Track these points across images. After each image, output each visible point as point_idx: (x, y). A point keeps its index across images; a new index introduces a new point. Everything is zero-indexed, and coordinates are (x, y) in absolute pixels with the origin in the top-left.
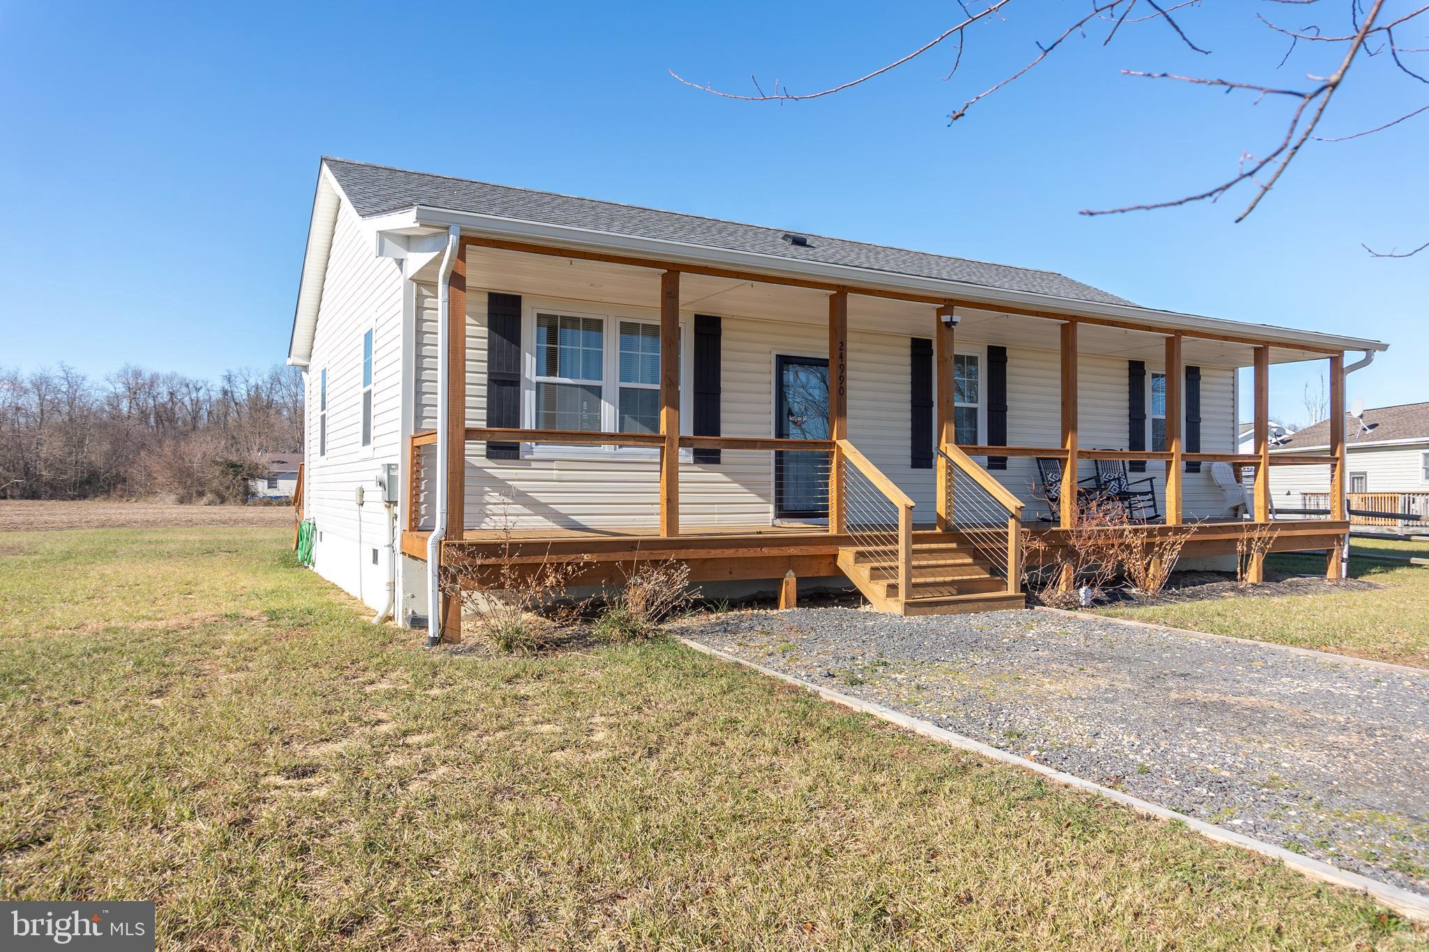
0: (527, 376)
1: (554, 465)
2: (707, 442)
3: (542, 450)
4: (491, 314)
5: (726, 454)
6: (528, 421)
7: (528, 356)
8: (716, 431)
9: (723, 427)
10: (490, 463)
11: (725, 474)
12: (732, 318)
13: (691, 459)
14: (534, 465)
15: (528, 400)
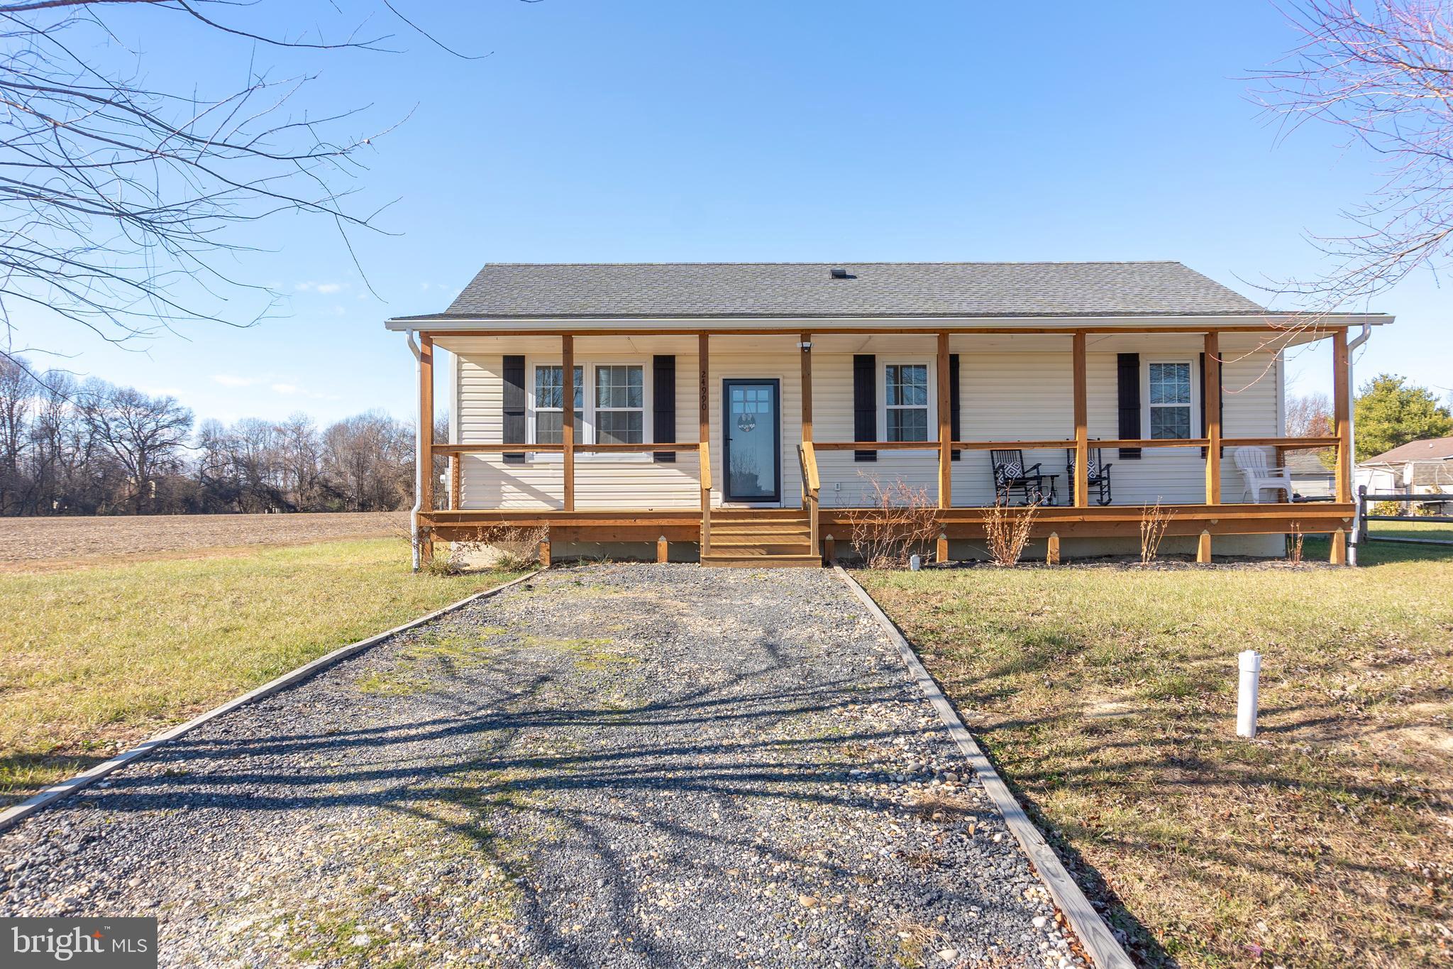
0: (530, 408)
1: (549, 466)
2: (665, 448)
3: (540, 457)
4: (505, 370)
5: (680, 455)
6: (531, 439)
7: (530, 395)
8: (673, 439)
9: (677, 435)
10: (506, 466)
11: (681, 469)
12: (685, 355)
13: (651, 460)
14: (535, 467)
15: (531, 423)
